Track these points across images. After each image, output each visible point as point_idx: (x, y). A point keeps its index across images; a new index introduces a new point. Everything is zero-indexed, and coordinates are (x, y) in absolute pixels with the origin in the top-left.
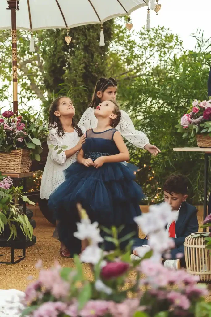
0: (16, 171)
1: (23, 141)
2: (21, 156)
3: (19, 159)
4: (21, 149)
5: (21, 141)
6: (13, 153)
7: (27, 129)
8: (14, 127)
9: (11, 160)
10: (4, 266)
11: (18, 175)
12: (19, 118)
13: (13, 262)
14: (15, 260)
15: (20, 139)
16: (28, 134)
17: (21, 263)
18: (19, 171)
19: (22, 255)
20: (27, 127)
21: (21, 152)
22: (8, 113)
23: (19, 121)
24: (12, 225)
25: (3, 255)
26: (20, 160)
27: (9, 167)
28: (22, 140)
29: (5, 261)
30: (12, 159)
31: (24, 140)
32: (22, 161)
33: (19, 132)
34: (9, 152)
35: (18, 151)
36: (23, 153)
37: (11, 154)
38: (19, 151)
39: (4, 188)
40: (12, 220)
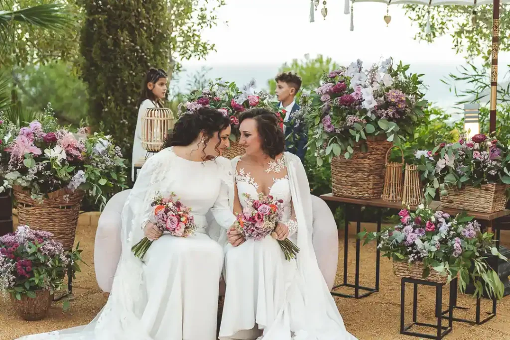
0: (486, 210)
1: (497, 175)
2: (493, 192)
3: (490, 196)
4: (494, 184)
5: (494, 174)
6: (484, 188)
7: (502, 158)
8: (486, 157)
9: (480, 196)
10: (466, 326)
11: (488, 216)
12: (493, 143)
13: (478, 322)
14: (481, 320)
15: (493, 171)
16: (504, 166)
17: (489, 323)
18: (490, 210)
19: (491, 311)
20: (503, 155)
21: (494, 187)
22: (479, 137)
23: (493, 146)
24: (478, 282)
25: (467, 309)
26: (493, 197)
27: (478, 205)
28: (496, 173)
29: (468, 320)
30: (483, 195)
31: (498, 172)
32: (494, 198)
33: (492, 163)
34: (479, 186)
35: (490, 186)
36: (496, 188)
37: (481, 189)
38: (492, 186)
39: (468, 237)
40: (477, 275)
